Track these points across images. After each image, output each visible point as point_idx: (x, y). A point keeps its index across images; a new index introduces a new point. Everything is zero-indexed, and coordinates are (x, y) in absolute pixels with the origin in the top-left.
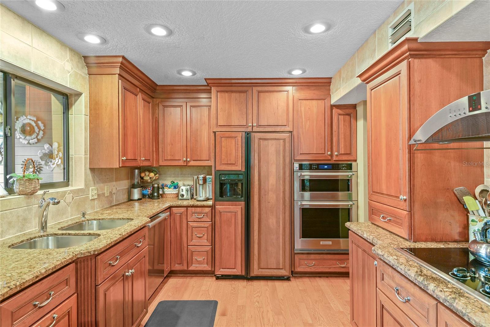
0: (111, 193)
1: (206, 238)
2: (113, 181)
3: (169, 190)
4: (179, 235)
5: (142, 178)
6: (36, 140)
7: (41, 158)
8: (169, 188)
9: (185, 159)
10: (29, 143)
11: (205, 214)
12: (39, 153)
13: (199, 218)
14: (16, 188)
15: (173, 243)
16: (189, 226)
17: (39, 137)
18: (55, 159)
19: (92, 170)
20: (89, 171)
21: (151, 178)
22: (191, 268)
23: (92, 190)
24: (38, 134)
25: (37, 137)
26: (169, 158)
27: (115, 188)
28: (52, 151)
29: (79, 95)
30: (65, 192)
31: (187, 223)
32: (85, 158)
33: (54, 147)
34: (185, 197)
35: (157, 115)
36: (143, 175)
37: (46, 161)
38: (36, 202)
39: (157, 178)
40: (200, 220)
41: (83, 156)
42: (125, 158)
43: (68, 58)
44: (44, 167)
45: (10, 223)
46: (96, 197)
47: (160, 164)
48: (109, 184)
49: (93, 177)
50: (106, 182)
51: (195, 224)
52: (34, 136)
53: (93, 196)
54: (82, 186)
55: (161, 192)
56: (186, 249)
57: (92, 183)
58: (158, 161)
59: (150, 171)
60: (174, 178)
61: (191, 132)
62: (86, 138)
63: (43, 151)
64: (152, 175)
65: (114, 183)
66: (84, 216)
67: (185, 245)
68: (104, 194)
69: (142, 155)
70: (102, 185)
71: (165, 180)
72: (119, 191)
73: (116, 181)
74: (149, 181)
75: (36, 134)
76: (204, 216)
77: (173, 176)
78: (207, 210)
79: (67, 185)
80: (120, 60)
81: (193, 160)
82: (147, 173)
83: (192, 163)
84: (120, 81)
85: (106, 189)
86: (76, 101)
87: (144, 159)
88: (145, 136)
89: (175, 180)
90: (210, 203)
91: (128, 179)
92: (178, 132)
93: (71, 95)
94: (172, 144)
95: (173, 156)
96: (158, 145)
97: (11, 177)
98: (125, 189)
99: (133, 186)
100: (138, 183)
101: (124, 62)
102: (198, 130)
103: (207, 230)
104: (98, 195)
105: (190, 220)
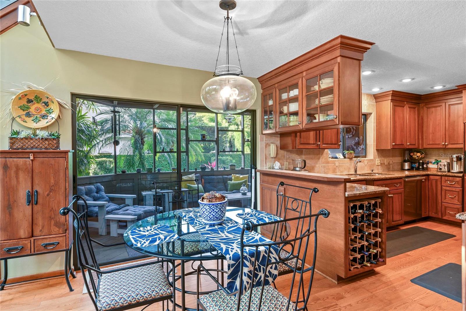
0: (389, 163)
1: (457, 199)
2: (390, 157)
3: (433, 165)
4: (435, 194)
5: (412, 156)
6: (352, 136)
7: (354, 145)
8: (433, 164)
9: (443, 143)
10: (348, 137)
11: (456, 182)
12: (353, 142)
13: (452, 184)
14: (346, 156)
15: (430, 198)
16: (443, 189)
17: (353, 134)
18: (361, 145)
19: (377, 150)
20: (376, 151)
21: (417, 156)
22: (444, 218)
23: (377, 160)
24: (353, 132)
25: (352, 134)
26: (431, 143)
27: (391, 161)
28: (359, 141)
29: (371, 114)
30: (365, 160)
31: (442, 187)
32: (374, 144)
33: (360, 139)
34: (442, 170)
35: (422, 115)
36: (412, 154)
37: (357, 147)
38: (353, 162)
39: (423, 156)
40: (451, 186)
41: (373, 143)
42: (394, 144)
43: (366, 99)
44: (356, 150)
45: (345, 168)
46: (379, 164)
47: (424, 147)
48: (388, 158)
49: (378, 154)
50: (386, 157)
51: (448, 188)
52: (351, 133)
53: (378, 163)
54: (372, 158)
55: (425, 166)
56: (440, 204)
57: (377, 157)
58: (423, 145)
59: (418, 152)
60: (438, 158)
61: (449, 124)
62: (374, 134)
63: (355, 141)
64: (419, 154)
65: (391, 158)
66: (372, 171)
67: (440, 201)
68: (384, 163)
69: (408, 142)
70: (383, 158)
71: (431, 158)
72: (394, 163)
73: (392, 157)
74: (417, 158)
75: (352, 132)
76: (455, 183)
77: (437, 155)
78: (458, 179)
79: (366, 157)
80: (391, 92)
81: (451, 144)
82: (415, 153)
83: (450, 146)
84: (392, 103)
85: (386, 161)
86: (370, 117)
87: (409, 144)
88: (410, 130)
89: (439, 159)
90: (461, 175)
91: (401, 157)
92: (438, 125)
93: (367, 114)
94: (433, 133)
95: (434, 141)
96: (423, 134)
97: (345, 152)
98: (399, 163)
99: (405, 161)
100: (408, 159)
101: (394, 92)
102: (455, 122)
103: (458, 193)
104: (381, 163)
105: (443, 185)
